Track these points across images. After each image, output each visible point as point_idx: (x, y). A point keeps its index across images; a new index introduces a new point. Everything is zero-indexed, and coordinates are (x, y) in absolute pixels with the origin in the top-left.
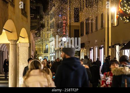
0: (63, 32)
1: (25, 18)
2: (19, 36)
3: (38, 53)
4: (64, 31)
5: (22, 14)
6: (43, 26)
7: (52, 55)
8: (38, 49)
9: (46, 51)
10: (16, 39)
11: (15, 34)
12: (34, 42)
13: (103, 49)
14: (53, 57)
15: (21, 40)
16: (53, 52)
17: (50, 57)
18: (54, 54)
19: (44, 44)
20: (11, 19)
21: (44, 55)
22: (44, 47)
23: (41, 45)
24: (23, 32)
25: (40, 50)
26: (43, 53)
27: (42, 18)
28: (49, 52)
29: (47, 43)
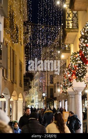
0: (43, 90)
1: (21, 88)
2: (18, 97)
3: (27, 102)
5: (20, 86)
6: (30, 87)
7: (37, 104)
8: (27, 100)
9: (33, 102)
10: (17, 99)
11: (16, 97)
12: (25, 97)
13: (67, 101)
14: (37, 106)
15: (19, 99)
16: (37, 102)
17: (35, 105)
19: (31, 97)
20: (15, 90)
21: (31, 104)
22: (31, 99)
23: (29, 97)
24: (20, 95)
25: (28, 101)
26: (30, 103)
27: (30, 83)
29: (33, 96)
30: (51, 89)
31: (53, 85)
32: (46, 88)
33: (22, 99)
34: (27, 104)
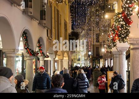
2: (63, 57)
4: (90, 48)
7: (83, 62)
8: (73, 58)
9: (79, 60)
10: (62, 59)
12: (71, 56)
14: (83, 64)
15: (64, 58)
16: (83, 60)
18: (84, 62)
19: (77, 55)
24: (66, 55)
25: (75, 59)
26: (77, 61)
28: (81, 60)
29: (80, 55)
30: (97, 47)
31: (98, 43)
32: (92, 47)
33: (67, 58)
34: (74, 62)
